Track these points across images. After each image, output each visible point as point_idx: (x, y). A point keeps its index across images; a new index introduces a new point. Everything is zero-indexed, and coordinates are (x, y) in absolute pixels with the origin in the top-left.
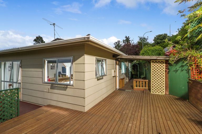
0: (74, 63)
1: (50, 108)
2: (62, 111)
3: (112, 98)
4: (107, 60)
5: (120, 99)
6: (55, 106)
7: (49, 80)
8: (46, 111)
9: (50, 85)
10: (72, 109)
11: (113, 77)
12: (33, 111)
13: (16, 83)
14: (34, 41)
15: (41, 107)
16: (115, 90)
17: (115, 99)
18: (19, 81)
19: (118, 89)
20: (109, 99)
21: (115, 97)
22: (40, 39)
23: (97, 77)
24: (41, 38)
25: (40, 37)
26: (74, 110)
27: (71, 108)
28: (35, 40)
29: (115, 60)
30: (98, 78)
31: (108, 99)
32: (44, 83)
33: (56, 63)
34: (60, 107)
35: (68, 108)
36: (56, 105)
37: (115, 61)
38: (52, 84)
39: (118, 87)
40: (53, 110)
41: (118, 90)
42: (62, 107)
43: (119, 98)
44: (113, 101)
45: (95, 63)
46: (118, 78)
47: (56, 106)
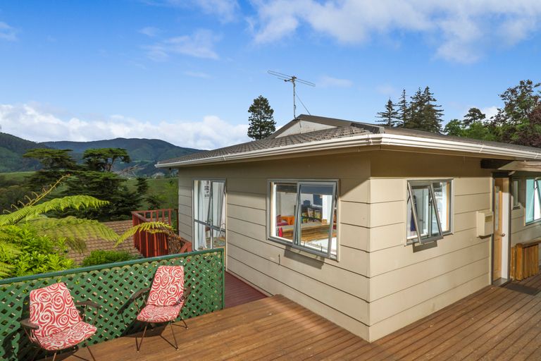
0: (339, 200)
1: (283, 307)
2: (309, 321)
3: (471, 314)
4: (455, 181)
5: (504, 325)
6: (293, 302)
7: (280, 233)
8: (275, 313)
9: (284, 247)
10: (334, 324)
11: (482, 237)
12: (248, 305)
13: (218, 228)
14: (249, 111)
15: (266, 297)
16: (490, 283)
17: (481, 323)
18: (223, 227)
19: (503, 282)
20: (458, 314)
21: (483, 315)
22: (262, 104)
23: (412, 242)
24: (265, 101)
25: (262, 99)
26: (338, 327)
27: (333, 321)
28: (252, 109)
29: (494, 177)
30: (416, 245)
31: (454, 317)
32: (269, 239)
33: (296, 192)
34: (305, 308)
35: (325, 317)
36: (295, 301)
37: (491, 179)
38: (288, 245)
39: (504, 274)
40: (289, 314)
41: (503, 286)
42: (309, 311)
43: (501, 323)
44: (474, 328)
45: (405, 198)
46: (505, 241)
47: (296, 303)
